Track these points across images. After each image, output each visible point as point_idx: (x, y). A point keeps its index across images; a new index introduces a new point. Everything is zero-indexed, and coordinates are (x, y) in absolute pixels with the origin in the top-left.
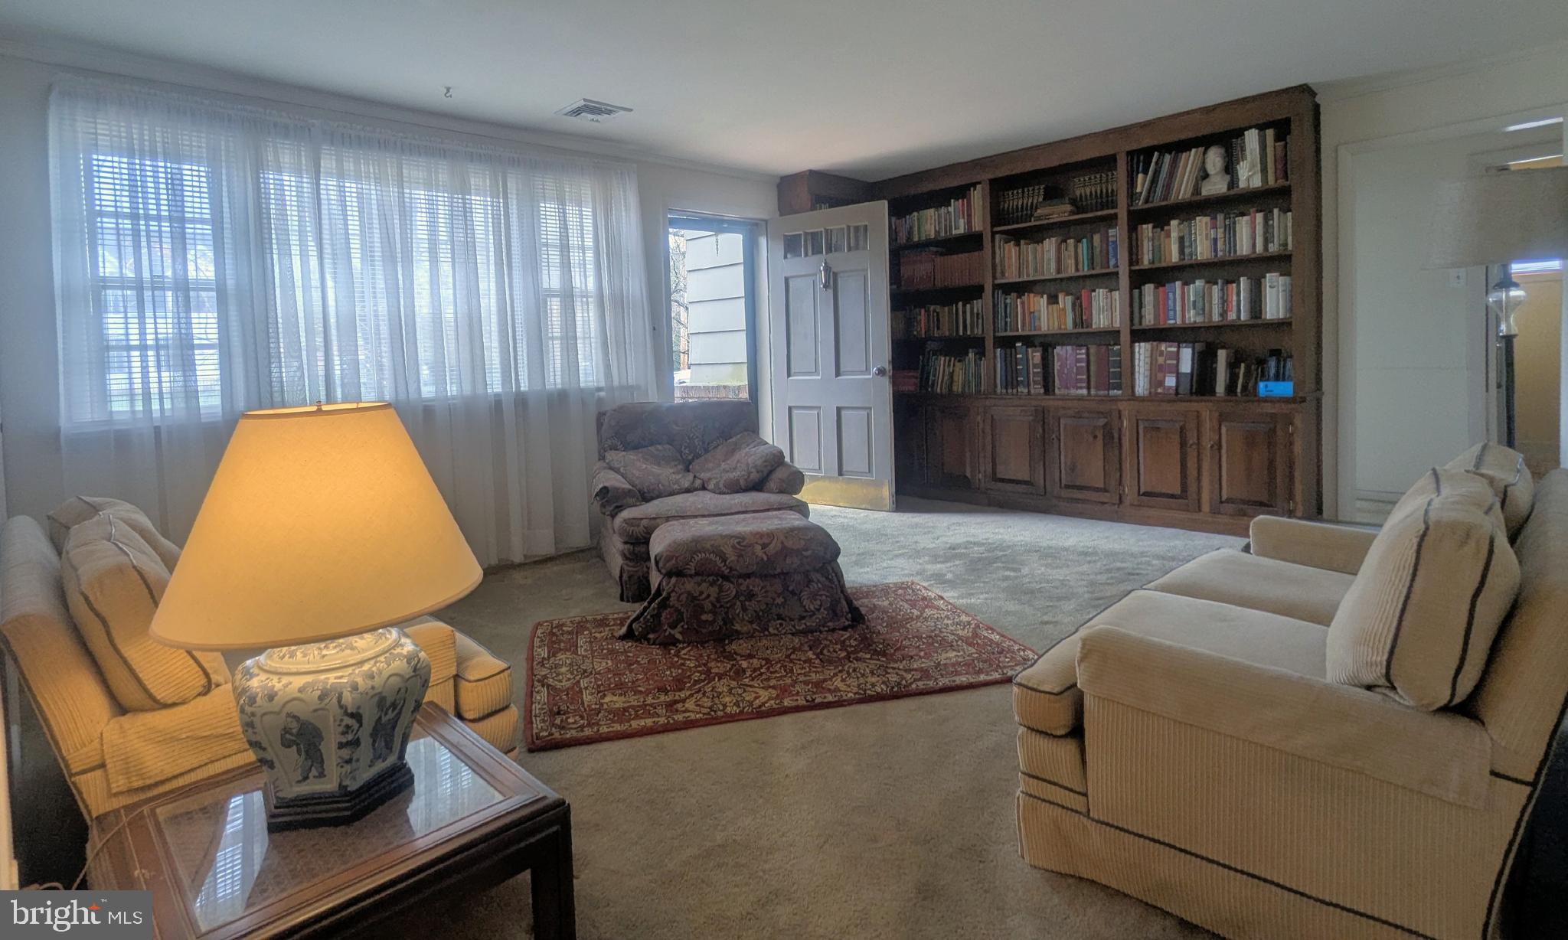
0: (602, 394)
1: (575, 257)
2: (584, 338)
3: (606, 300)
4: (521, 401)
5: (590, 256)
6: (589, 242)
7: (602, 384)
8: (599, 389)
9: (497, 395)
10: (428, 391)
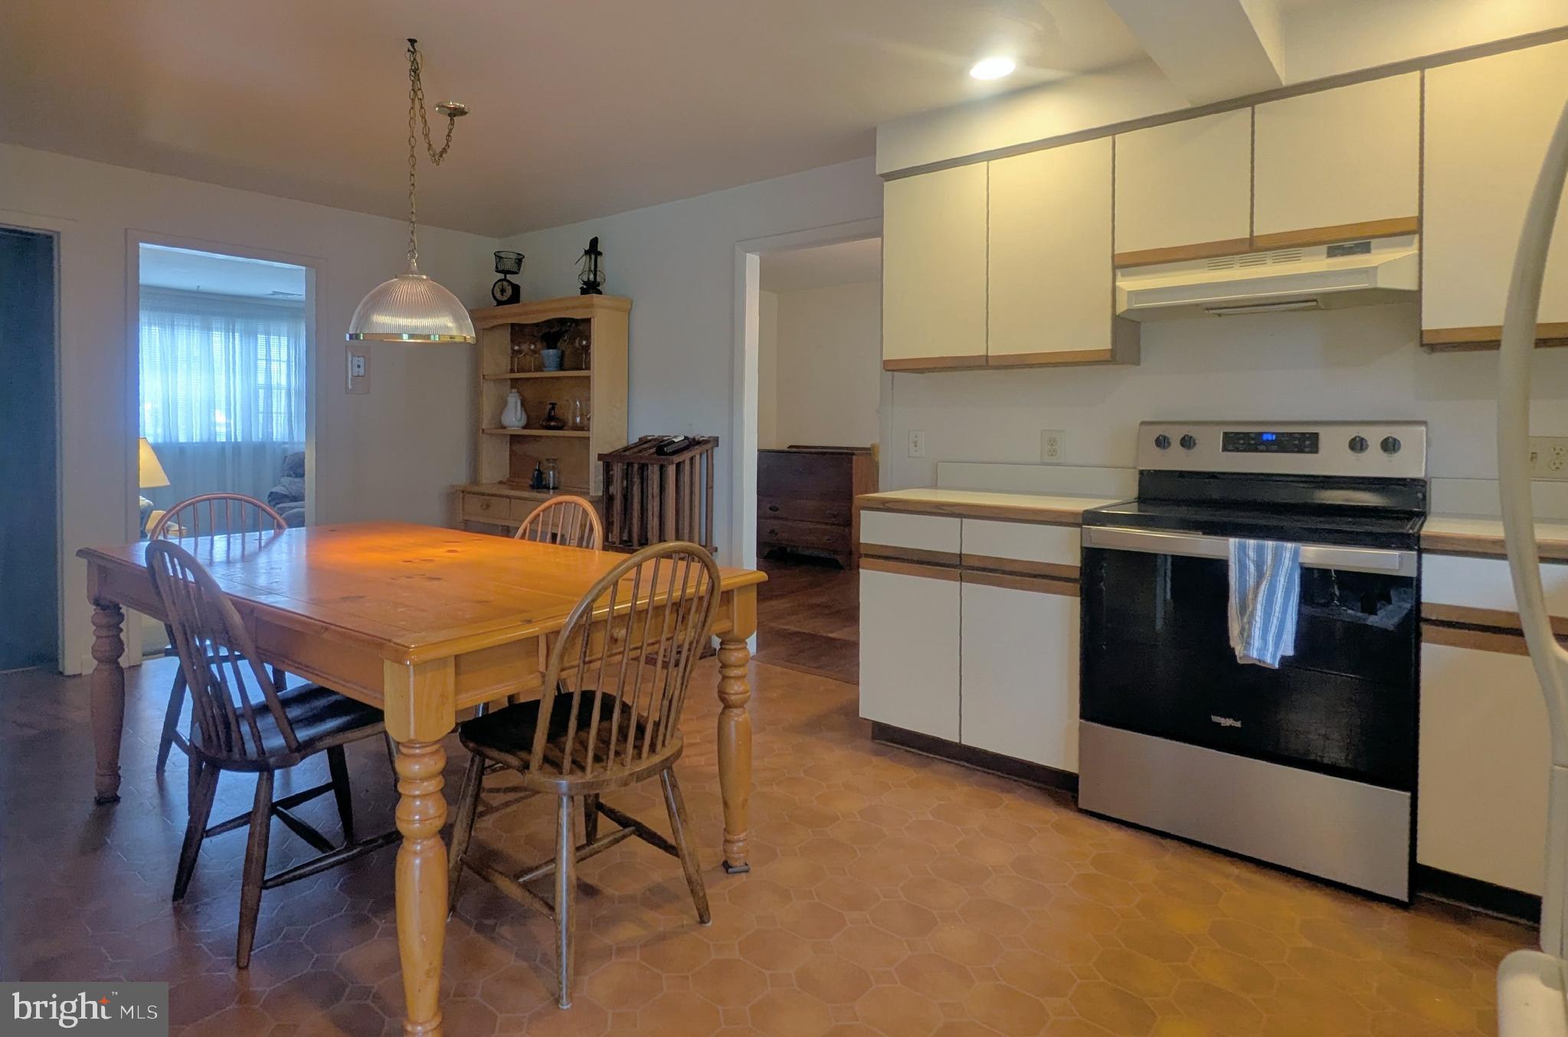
0: (286, 446)
1: (274, 365)
2: (277, 413)
3: (293, 392)
4: (237, 448)
5: (284, 366)
6: (284, 357)
7: (287, 440)
8: (285, 443)
9: (223, 443)
10: (182, 439)
